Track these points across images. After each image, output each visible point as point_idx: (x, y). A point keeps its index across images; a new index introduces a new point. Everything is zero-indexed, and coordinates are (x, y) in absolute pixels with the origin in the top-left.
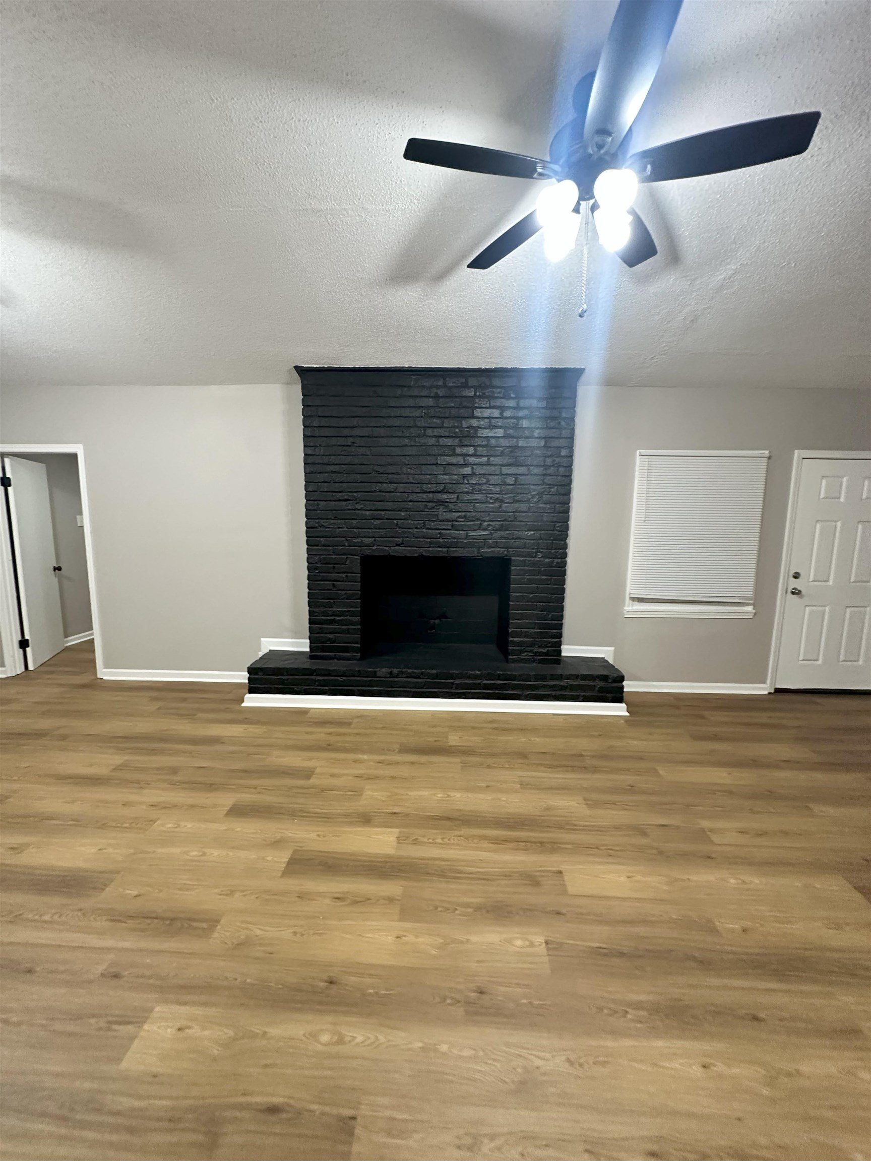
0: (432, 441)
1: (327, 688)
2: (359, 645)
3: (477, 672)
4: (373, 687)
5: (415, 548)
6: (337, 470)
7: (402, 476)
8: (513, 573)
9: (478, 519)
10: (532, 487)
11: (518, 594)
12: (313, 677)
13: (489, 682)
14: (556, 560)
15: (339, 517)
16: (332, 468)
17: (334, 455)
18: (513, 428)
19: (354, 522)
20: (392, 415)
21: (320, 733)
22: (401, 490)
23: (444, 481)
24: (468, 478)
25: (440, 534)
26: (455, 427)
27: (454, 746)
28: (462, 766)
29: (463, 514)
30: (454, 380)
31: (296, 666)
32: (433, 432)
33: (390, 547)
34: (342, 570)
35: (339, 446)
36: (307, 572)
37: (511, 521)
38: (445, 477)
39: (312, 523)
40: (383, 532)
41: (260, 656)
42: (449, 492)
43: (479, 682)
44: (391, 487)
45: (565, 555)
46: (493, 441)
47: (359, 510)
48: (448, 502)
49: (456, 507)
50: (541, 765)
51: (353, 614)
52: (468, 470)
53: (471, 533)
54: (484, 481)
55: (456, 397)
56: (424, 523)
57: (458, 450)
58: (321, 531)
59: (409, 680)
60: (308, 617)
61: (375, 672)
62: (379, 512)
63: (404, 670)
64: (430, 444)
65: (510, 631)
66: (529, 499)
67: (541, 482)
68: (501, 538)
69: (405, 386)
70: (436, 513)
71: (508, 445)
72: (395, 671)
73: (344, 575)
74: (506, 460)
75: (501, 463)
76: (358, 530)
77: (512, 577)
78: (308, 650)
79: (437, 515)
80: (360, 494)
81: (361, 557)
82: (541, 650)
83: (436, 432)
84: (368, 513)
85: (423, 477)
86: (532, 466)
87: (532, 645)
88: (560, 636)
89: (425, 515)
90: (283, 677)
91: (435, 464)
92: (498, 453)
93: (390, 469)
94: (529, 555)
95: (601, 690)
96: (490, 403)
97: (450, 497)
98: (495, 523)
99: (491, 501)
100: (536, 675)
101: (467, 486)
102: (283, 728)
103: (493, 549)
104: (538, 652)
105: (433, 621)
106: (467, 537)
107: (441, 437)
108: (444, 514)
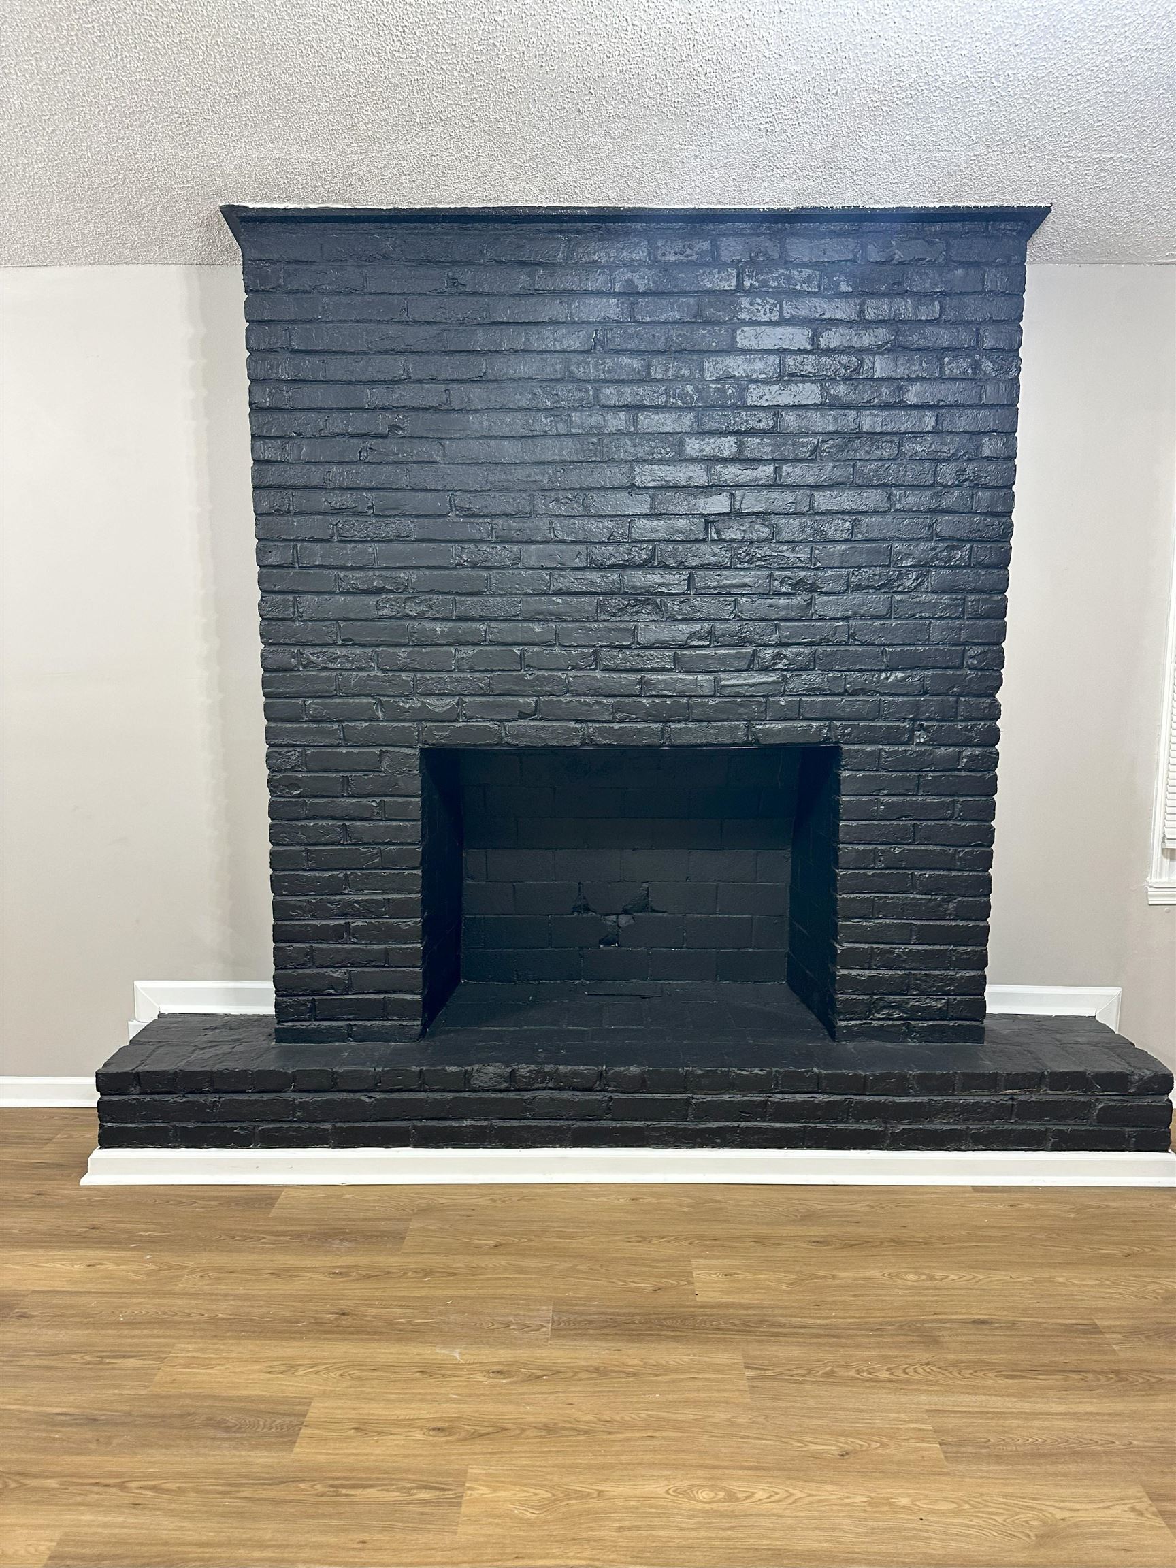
0: (617, 421)
1: (328, 1126)
2: (418, 997)
3: (756, 1071)
4: (462, 1119)
5: (573, 725)
6: (350, 504)
7: (535, 521)
8: (844, 788)
9: (746, 641)
10: (898, 547)
11: (862, 847)
12: (287, 1096)
13: (788, 1098)
14: (968, 752)
15: (357, 639)
16: (336, 500)
17: (340, 463)
18: (846, 379)
19: (401, 652)
20: (505, 346)
21: (314, 1270)
22: (533, 562)
23: (652, 536)
24: (721, 526)
25: (641, 682)
26: (684, 379)
27: (713, 1306)
28: (750, 1379)
29: (706, 626)
30: (679, 245)
31: (237, 1066)
32: (621, 394)
33: (501, 721)
34: (369, 788)
35: (354, 436)
36: (267, 796)
37: (841, 644)
38: (655, 523)
39: (281, 656)
40: (481, 680)
41: (132, 1035)
42: (667, 567)
43: (761, 1098)
44: (505, 553)
45: (994, 736)
46: (791, 420)
47: (413, 618)
48: (662, 594)
49: (685, 607)
50: (988, 1367)
51: (399, 910)
52: (718, 503)
53: (730, 680)
54: (765, 532)
55: (685, 293)
56: (595, 653)
57: (693, 447)
58: (305, 679)
59: (564, 1095)
60: (270, 921)
61: (467, 1076)
62: (469, 624)
63: (549, 1068)
64: (614, 430)
65: (840, 948)
66: (890, 582)
67: (925, 532)
68: (812, 691)
69: (539, 264)
70: (629, 625)
71: (831, 428)
72: (524, 1070)
73: (374, 802)
74: (825, 472)
75: (811, 480)
76: (411, 674)
77: (844, 799)
78: (271, 1010)
79: (634, 632)
80: (415, 575)
81: (422, 750)
82: (928, 1002)
83: (628, 394)
84: (438, 627)
85: (593, 525)
86: (898, 486)
87: (901, 987)
88: (983, 961)
89: (599, 629)
90: (201, 1099)
91: (627, 488)
92: (805, 453)
93: (502, 502)
94: (890, 737)
95: (1108, 1115)
96: (781, 311)
97: (669, 578)
98: (795, 649)
99: (784, 590)
100: (921, 1078)
101: (716, 548)
102: (205, 1259)
103: (789, 724)
104: (919, 1009)
105: (614, 918)
106: (718, 690)
107: (644, 408)
108: (652, 627)
